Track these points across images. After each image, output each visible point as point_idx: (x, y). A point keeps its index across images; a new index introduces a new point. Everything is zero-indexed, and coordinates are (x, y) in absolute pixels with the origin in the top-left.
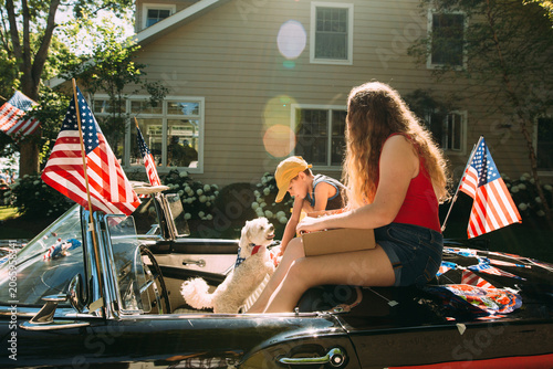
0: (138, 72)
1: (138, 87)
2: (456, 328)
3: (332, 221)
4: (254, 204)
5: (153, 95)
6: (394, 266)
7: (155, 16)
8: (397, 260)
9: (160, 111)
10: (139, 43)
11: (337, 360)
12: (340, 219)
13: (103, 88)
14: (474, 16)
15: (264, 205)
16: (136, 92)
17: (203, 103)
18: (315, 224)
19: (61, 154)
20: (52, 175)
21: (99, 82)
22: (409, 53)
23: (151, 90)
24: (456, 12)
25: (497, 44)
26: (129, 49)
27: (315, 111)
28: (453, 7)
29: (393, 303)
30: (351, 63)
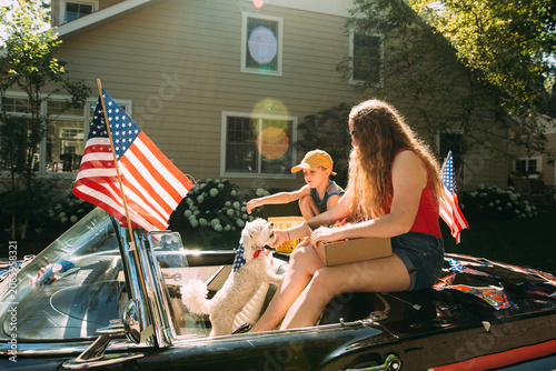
0: (62, 69)
1: (59, 85)
2: (483, 325)
3: (352, 231)
4: (187, 212)
5: (75, 95)
6: (410, 272)
7: (75, 11)
8: (412, 266)
9: (82, 114)
10: (60, 38)
11: (395, 366)
12: (361, 229)
13: (21, 85)
14: (391, 40)
15: (197, 212)
16: (57, 92)
17: (130, 106)
18: (334, 234)
19: (90, 165)
20: (83, 189)
21: (16, 78)
22: (337, 69)
23: (72, 89)
24: (375, 35)
25: (410, 65)
26: (49, 43)
27: (239, 119)
28: (372, 30)
29: (417, 307)
30: (280, 74)
